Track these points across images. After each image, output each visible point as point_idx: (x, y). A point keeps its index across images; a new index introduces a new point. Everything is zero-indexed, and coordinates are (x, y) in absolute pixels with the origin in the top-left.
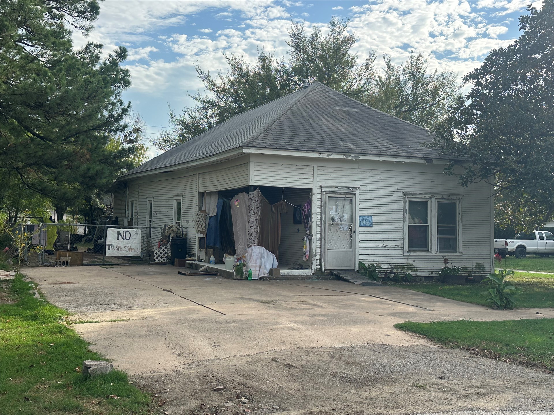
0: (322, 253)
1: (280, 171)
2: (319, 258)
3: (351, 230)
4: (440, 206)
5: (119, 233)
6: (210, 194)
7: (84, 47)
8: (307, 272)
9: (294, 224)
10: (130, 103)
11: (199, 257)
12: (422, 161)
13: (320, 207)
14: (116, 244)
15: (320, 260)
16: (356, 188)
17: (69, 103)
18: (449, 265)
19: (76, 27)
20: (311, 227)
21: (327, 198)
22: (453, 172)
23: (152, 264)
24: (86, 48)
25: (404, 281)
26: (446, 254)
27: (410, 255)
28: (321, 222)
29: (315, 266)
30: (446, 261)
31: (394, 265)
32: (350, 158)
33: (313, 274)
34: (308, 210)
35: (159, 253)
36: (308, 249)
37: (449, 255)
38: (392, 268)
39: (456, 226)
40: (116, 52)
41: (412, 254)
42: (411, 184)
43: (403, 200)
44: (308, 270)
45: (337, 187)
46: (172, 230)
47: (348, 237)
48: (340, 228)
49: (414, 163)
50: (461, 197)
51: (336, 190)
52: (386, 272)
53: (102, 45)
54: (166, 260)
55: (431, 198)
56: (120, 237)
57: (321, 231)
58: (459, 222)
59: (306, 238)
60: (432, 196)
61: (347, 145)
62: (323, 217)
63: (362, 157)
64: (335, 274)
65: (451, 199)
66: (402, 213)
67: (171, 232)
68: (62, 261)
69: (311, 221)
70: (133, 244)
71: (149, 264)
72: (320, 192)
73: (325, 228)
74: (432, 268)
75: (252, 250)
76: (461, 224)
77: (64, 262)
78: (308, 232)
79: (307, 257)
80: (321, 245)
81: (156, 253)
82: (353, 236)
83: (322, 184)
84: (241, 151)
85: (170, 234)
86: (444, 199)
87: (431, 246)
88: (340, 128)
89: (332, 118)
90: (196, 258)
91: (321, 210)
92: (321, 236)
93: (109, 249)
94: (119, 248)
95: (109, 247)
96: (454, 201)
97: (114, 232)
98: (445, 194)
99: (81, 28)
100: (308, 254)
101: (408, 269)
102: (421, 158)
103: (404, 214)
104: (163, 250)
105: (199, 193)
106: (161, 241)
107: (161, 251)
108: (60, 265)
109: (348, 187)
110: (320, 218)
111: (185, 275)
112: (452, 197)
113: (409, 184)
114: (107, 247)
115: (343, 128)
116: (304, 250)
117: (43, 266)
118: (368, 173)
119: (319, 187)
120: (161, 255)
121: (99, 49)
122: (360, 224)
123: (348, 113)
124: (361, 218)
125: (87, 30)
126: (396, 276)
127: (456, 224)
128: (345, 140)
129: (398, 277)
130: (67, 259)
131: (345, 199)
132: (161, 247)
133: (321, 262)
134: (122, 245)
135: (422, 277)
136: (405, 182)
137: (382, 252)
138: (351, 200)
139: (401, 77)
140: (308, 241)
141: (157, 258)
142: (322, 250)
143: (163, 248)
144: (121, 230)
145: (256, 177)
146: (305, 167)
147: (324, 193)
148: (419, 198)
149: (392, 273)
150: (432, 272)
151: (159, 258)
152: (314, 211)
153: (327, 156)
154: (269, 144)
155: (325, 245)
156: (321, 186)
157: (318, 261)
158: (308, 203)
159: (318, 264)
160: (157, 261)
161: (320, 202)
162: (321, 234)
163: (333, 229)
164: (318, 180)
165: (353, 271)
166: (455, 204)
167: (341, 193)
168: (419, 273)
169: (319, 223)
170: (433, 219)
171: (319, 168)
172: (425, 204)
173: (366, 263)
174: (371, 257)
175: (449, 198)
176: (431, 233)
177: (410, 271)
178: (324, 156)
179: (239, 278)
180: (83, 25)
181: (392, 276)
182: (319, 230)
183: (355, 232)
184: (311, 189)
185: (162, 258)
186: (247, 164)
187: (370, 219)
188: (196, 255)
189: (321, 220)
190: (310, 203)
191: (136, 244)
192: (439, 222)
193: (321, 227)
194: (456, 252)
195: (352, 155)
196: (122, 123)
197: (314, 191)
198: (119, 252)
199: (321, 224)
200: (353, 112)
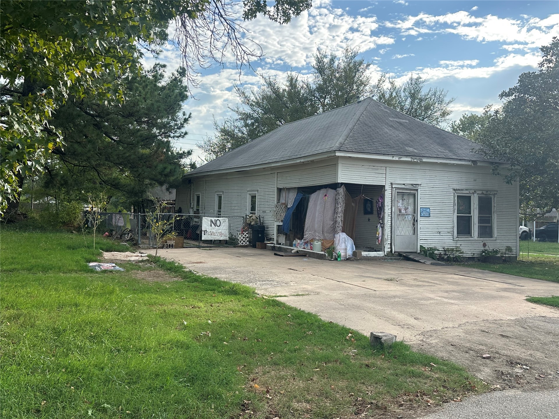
0: (393, 238)
1: (360, 171)
2: (389, 243)
3: (414, 220)
4: (480, 199)
5: (212, 221)
6: (289, 189)
7: (152, 67)
8: (381, 254)
9: (364, 214)
10: (191, 114)
11: (277, 241)
12: (469, 163)
13: (390, 200)
14: (210, 230)
15: (391, 244)
16: (418, 185)
17: (155, 113)
18: (487, 248)
19: (148, 50)
20: (383, 217)
21: (396, 193)
22: (499, 172)
23: (238, 247)
24: (154, 68)
25: (455, 261)
26: (485, 239)
27: (458, 240)
28: (391, 213)
29: (387, 249)
30: (484, 245)
31: (446, 248)
32: (416, 160)
33: (385, 255)
34: (381, 203)
35: (242, 238)
36: (380, 235)
37: (487, 240)
38: (444, 251)
39: (492, 216)
40: (177, 71)
41: (460, 239)
42: (459, 182)
43: (453, 195)
44: (381, 252)
45: (404, 184)
46: (253, 219)
47: (412, 226)
48: (406, 218)
49: (464, 165)
50: (495, 192)
51: (403, 186)
52: (440, 254)
53: (166, 66)
54: (248, 243)
55: (474, 193)
56: (212, 224)
57: (391, 221)
58: (494, 213)
59: (379, 226)
60: (475, 191)
61: (411, 149)
62: (393, 208)
63: (425, 160)
64: (404, 255)
65: (489, 194)
66: (452, 205)
67: (252, 220)
68: (168, 244)
69: (384, 212)
70: (223, 230)
71: (235, 247)
72: (391, 189)
73: (395, 219)
74: (474, 251)
75: (340, 236)
76: (495, 215)
77: (170, 245)
78: (381, 221)
79: (379, 242)
80: (391, 232)
81: (240, 238)
82: (416, 224)
83: (393, 182)
84: (333, 155)
85: (251, 222)
86: (483, 194)
87: (474, 232)
88: (401, 135)
89: (391, 127)
90: (275, 242)
91: (391, 203)
92: (391, 224)
93: (204, 234)
94: (212, 234)
95: (204, 232)
96: (490, 196)
97: (208, 220)
98: (484, 190)
99: (153, 51)
100: (380, 239)
101: (457, 251)
102: (469, 161)
103: (454, 206)
104: (245, 236)
105: (278, 188)
106: (244, 228)
107: (244, 236)
108: (167, 248)
109: (412, 185)
110: (390, 210)
111: (282, 256)
112: (489, 193)
113: (457, 182)
114: (203, 232)
115: (402, 136)
116: (377, 236)
117: (153, 248)
118: (426, 173)
119: (390, 185)
120: (244, 240)
121: (163, 69)
122: (421, 214)
123: (400, 123)
124: (421, 209)
125: (158, 54)
126: (448, 257)
127: (491, 214)
128: (407, 145)
129: (451, 258)
130: (172, 242)
131: (409, 194)
132: (244, 232)
133: (391, 246)
134: (214, 231)
135: (466, 257)
136: (455, 180)
137: (438, 237)
138: (414, 195)
139: (402, 94)
140: (381, 229)
141: (240, 242)
142: (393, 236)
143: (245, 234)
144: (213, 219)
145: (342, 176)
146: (380, 168)
147: (394, 189)
148: (465, 193)
149: (445, 254)
150: (474, 254)
151: (242, 242)
152: (386, 204)
153: (399, 159)
154: (354, 149)
155: (394, 232)
156: (392, 184)
157: (389, 245)
158: (381, 197)
159: (389, 247)
160: (240, 244)
161: (391, 196)
162: (391, 223)
163: (400, 218)
164: (389, 179)
165: (416, 253)
166: (491, 198)
167: (407, 189)
168: (464, 255)
169: (390, 214)
170: (475, 210)
171: (390, 168)
172: (469, 198)
173: (426, 246)
174: (429, 242)
175: (487, 193)
176: (474, 222)
177: (458, 253)
178: (396, 158)
179: (330, 259)
180: (154, 49)
181: (446, 257)
182: (390, 220)
183: (417, 221)
184: (384, 186)
185: (244, 241)
186: (335, 165)
187: (428, 210)
188: (275, 239)
189: (391, 211)
190: (383, 197)
191: (225, 231)
192: (480, 212)
193: (391, 217)
194: (492, 237)
195: (418, 158)
196: (183, 130)
197: (387, 188)
198: (213, 236)
199: (392, 214)
200: (404, 122)
